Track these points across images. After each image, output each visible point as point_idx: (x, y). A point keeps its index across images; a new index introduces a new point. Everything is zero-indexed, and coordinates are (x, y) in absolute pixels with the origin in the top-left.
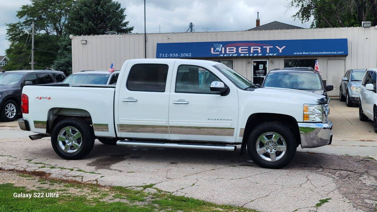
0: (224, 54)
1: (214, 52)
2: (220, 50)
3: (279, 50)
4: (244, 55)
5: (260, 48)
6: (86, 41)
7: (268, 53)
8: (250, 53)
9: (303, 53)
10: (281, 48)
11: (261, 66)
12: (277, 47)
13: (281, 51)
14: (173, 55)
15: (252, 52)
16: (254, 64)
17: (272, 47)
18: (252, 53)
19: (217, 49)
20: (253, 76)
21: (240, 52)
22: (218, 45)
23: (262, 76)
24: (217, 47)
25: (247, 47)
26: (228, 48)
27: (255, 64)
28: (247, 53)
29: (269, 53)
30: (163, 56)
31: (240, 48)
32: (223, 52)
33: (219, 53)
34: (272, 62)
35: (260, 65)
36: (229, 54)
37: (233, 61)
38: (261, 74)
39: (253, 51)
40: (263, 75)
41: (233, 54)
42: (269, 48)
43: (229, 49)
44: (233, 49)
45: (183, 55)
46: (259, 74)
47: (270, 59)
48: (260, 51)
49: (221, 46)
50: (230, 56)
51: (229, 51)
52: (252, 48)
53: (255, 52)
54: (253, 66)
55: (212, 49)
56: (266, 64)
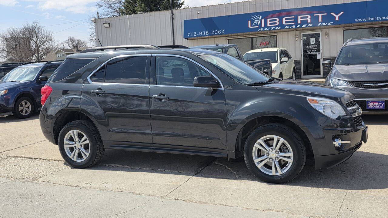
0: (264, 28)
1: (251, 26)
2: (259, 24)
3: (335, 17)
4: (290, 27)
5: (309, 17)
6: (109, 24)
7: (320, 22)
8: (296, 24)
9: (367, 19)
10: (337, 15)
11: (313, 41)
12: (333, 14)
13: (337, 19)
14: (202, 33)
15: (299, 22)
16: (303, 38)
17: (326, 14)
18: (299, 24)
19: (256, 22)
20: (302, 53)
21: (284, 23)
22: (257, 17)
23: (314, 53)
24: (256, 20)
25: (294, 17)
26: (268, 20)
27: (305, 38)
28: (292, 25)
29: (322, 23)
30: (192, 36)
31: (284, 19)
32: (263, 25)
33: (258, 27)
34: (327, 34)
35: (311, 39)
36: (271, 27)
37: (276, 35)
38: (312, 51)
39: (301, 21)
40: (316, 52)
41: (276, 26)
42: (322, 15)
43: (270, 21)
44: (276, 20)
45: (214, 32)
46: (310, 51)
47: (325, 30)
48: (309, 21)
49: (261, 17)
50: (272, 29)
51: (270, 24)
52: (299, 17)
53: (303, 22)
54: (302, 40)
55: (249, 22)
56: (320, 36)
